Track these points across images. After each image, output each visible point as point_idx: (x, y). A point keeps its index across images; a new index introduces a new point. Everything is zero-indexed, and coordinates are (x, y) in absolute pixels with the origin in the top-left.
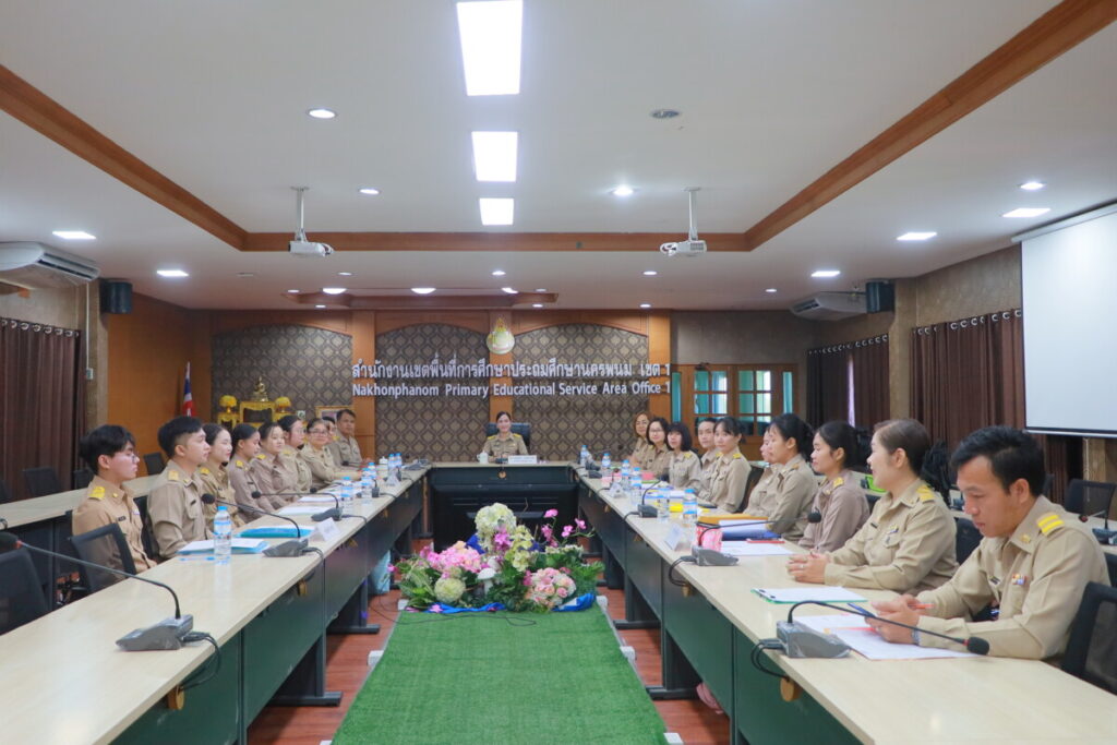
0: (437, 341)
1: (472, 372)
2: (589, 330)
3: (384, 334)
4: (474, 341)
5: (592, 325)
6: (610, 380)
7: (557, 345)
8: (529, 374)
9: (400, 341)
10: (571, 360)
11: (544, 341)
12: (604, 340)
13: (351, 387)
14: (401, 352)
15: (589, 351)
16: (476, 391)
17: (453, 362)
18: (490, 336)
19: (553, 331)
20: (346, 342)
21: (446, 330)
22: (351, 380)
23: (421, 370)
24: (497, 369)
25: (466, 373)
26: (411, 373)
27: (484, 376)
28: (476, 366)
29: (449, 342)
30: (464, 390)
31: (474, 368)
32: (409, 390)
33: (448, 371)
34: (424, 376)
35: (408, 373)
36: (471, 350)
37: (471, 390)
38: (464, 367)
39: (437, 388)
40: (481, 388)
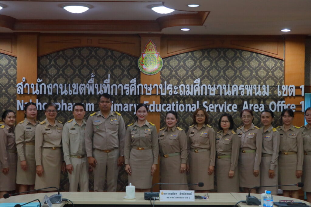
0: (93, 62)
1: (124, 91)
2: (230, 54)
3: (46, 56)
4: (126, 63)
5: (232, 49)
6: (249, 99)
7: (201, 67)
8: (176, 93)
9: (61, 62)
10: (213, 81)
11: (190, 63)
12: (244, 63)
13: (16, 103)
14: (61, 72)
15: (230, 73)
16: (127, 108)
17: (108, 81)
18: (141, 59)
19: (198, 54)
20: (12, 62)
21: (101, 53)
22: (15, 97)
23: (78, 89)
24: (146, 88)
25: (119, 91)
26: (70, 90)
27: (135, 94)
28: (128, 85)
29: (104, 63)
30: (117, 106)
31: (126, 87)
32: (68, 106)
33: (103, 89)
34: (81, 93)
35: (67, 91)
36: (123, 71)
37: (124, 106)
38: (118, 86)
39: (93, 104)
40: (132, 105)
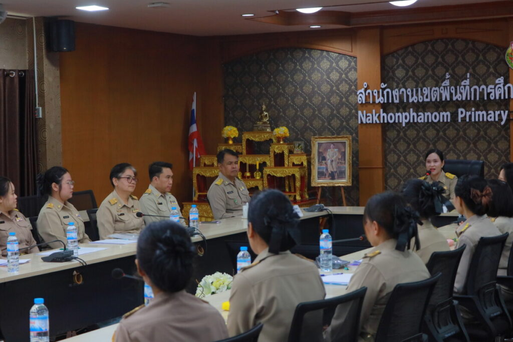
0: (450, 58)
1: (489, 94)
3: (392, 53)
4: (492, 57)
9: (410, 61)
13: (357, 113)
14: (410, 73)
16: (492, 116)
17: (467, 82)
18: (509, 51)
20: (353, 64)
21: (460, 46)
22: (357, 107)
23: (430, 94)
25: (482, 94)
26: (420, 96)
27: (502, 98)
28: (493, 86)
29: (464, 59)
30: (479, 115)
31: (491, 89)
32: (418, 116)
33: (461, 93)
34: (433, 100)
35: (416, 98)
36: (489, 68)
37: (488, 115)
38: (479, 88)
39: (448, 113)
40: (499, 112)
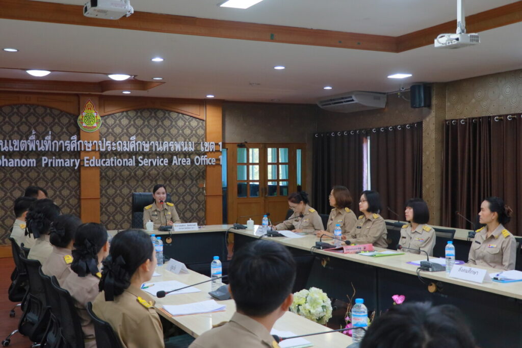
0: (32, 119)
1: (66, 147)
2: (160, 114)
4: (65, 120)
5: (162, 110)
6: (178, 154)
7: (135, 125)
8: (114, 149)
10: (146, 138)
11: (125, 122)
12: (172, 122)
15: (160, 131)
16: (69, 163)
17: (49, 138)
18: (80, 117)
19: (132, 114)
21: (40, 110)
23: (19, 145)
24: (86, 144)
25: (61, 148)
26: (11, 147)
27: (76, 150)
28: (69, 142)
29: (43, 121)
30: (58, 162)
31: (68, 143)
32: (9, 162)
33: (44, 146)
34: (22, 149)
35: (7, 147)
36: (62, 128)
37: (65, 162)
38: (59, 142)
39: (34, 160)
40: (73, 160)
